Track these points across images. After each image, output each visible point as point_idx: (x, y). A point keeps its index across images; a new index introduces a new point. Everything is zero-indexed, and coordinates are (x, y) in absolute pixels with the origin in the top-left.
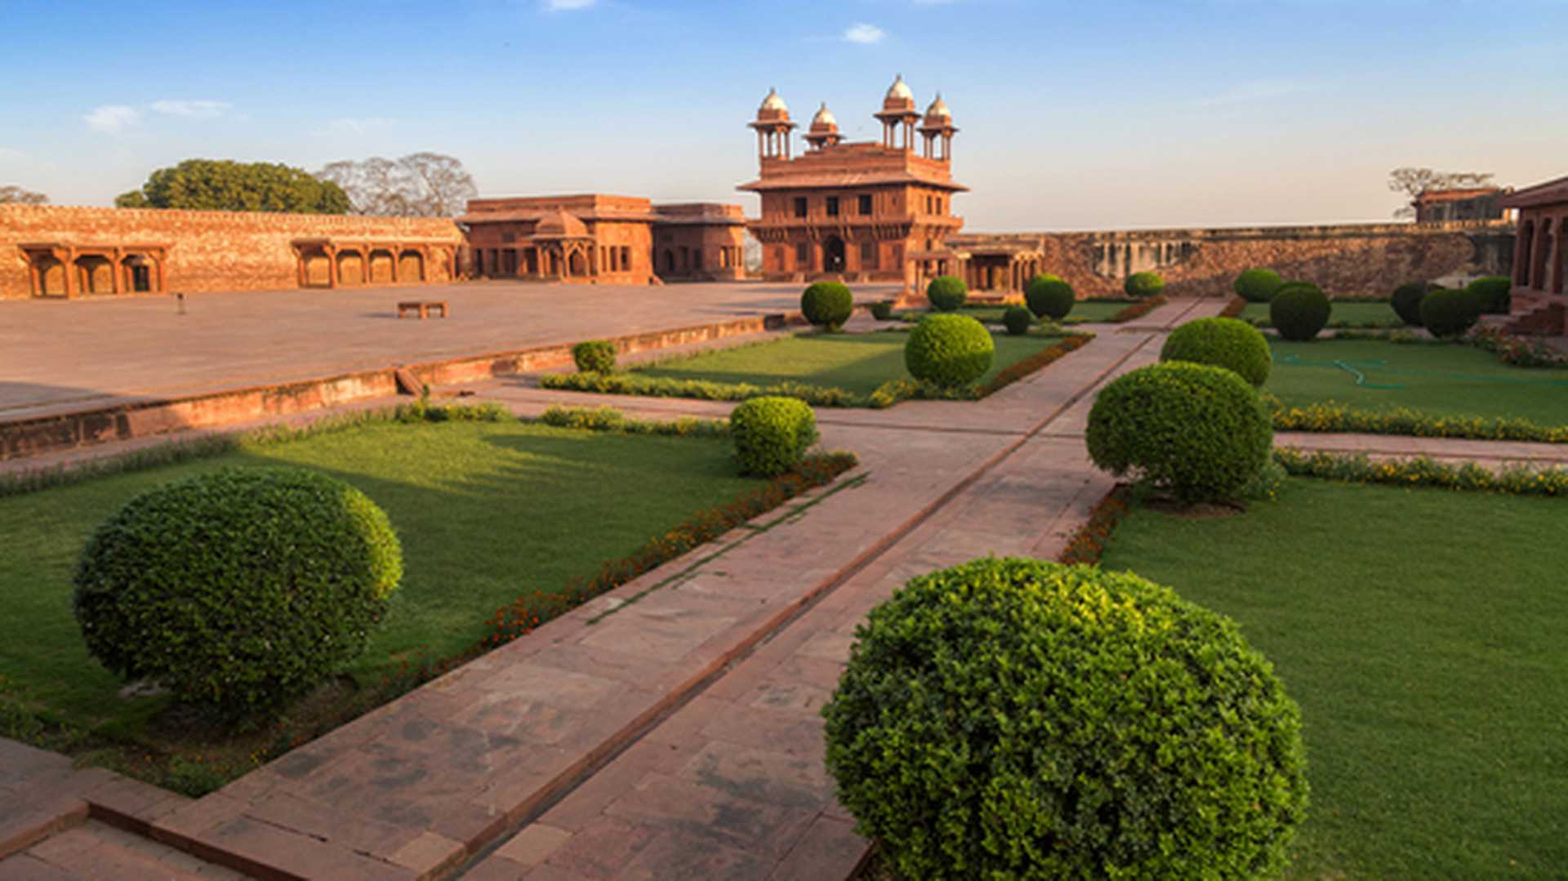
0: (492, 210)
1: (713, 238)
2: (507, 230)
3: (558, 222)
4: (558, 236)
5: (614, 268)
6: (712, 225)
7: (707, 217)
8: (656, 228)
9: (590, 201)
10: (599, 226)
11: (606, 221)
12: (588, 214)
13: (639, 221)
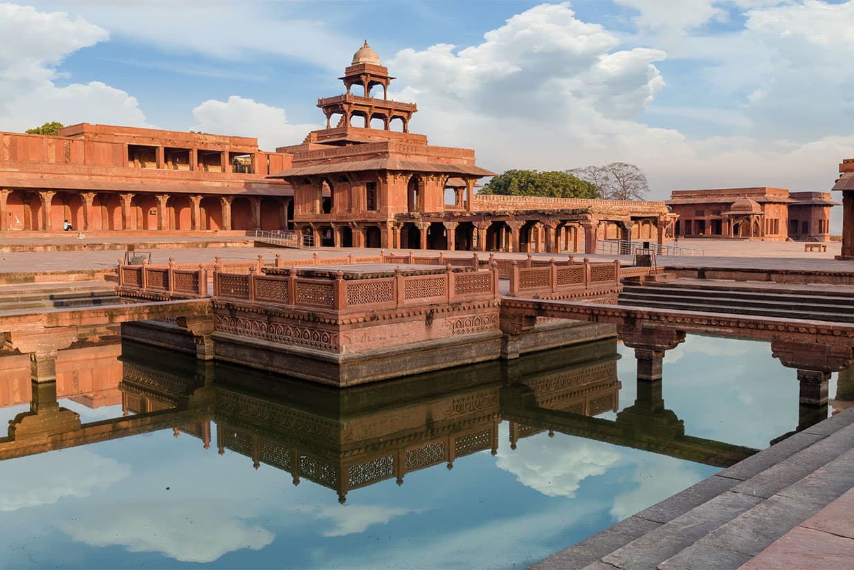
0: (691, 197)
1: (815, 214)
2: (699, 209)
3: (747, 204)
4: (748, 213)
5: (771, 233)
6: (816, 205)
7: (815, 200)
8: (791, 207)
9: (762, 191)
10: (766, 206)
11: (770, 203)
12: (762, 199)
13: (784, 203)
